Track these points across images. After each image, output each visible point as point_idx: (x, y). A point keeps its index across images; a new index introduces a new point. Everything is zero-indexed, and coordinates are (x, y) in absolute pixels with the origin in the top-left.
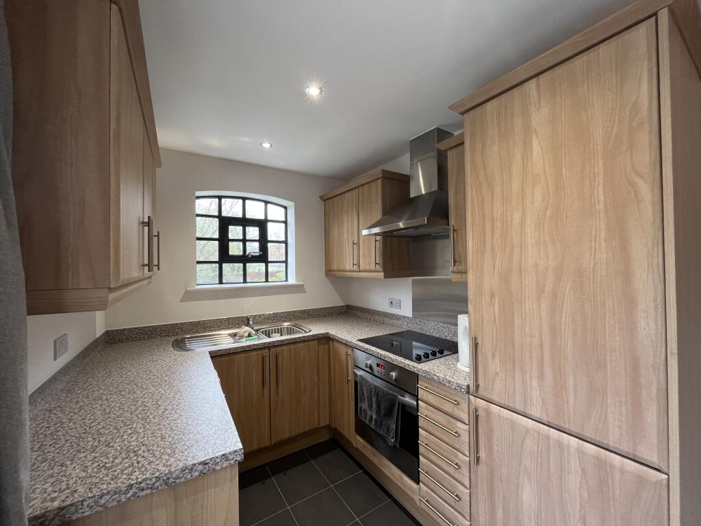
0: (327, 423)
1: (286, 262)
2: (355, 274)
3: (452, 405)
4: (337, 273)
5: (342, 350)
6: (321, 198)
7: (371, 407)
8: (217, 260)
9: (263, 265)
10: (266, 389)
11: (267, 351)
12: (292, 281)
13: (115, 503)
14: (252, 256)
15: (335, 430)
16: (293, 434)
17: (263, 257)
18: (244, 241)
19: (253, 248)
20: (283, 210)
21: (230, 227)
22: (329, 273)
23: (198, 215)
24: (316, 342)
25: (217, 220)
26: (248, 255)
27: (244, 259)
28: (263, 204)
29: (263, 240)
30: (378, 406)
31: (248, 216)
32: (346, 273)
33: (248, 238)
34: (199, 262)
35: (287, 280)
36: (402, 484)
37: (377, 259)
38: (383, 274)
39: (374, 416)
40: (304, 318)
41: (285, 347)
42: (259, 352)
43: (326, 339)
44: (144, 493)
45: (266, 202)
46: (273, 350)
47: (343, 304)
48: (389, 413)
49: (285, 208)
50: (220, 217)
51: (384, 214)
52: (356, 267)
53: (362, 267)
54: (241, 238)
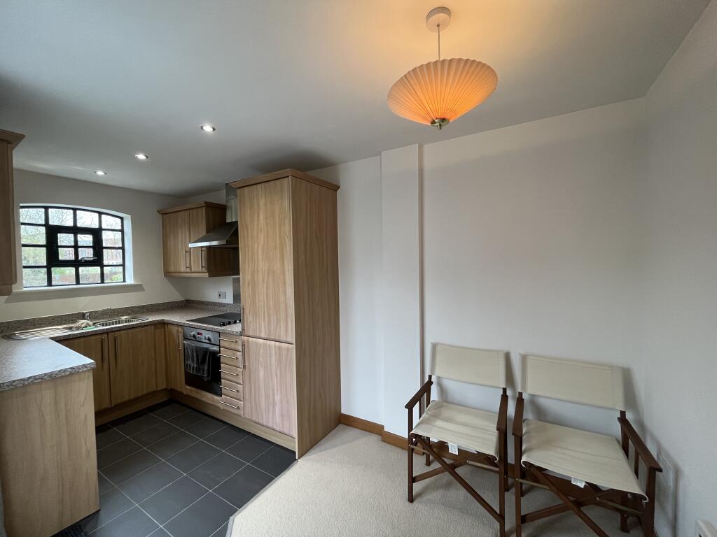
0: (165, 387)
1: (123, 265)
2: (189, 275)
3: (234, 344)
4: (174, 274)
5: (175, 329)
6: (158, 211)
7: (193, 361)
8: (45, 264)
9: (98, 269)
10: (106, 365)
11: (106, 335)
12: (130, 280)
13: (21, 385)
14: (86, 261)
15: (172, 390)
16: (132, 397)
17: (98, 261)
18: (76, 247)
19: (87, 254)
20: (119, 220)
21: (59, 235)
22: (167, 274)
23: (23, 224)
24: (152, 327)
25: (44, 228)
26: (81, 260)
27: (77, 263)
28: (97, 215)
29: (98, 247)
30: (197, 359)
31: (79, 225)
32: (181, 274)
33: (80, 244)
34: (25, 267)
35: (124, 281)
36: (213, 401)
37: (203, 263)
38: (207, 274)
39: (195, 366)
40: (143, 312)
41: (123, 332)
42: (99, 336)
43: (163, 324)
44: (38, 381)
45: (100, 214)
46: (111, 335)
47: (183, 299)
48: (203, 362)
49: (122, 219)
50: (47, 225)
51: (208, 231)
52: (188, 270)
53: (193, 270)
54: (73, 244)
